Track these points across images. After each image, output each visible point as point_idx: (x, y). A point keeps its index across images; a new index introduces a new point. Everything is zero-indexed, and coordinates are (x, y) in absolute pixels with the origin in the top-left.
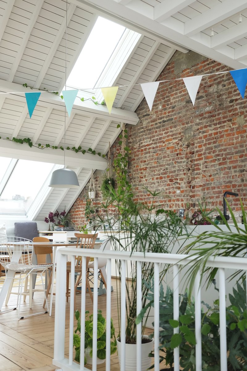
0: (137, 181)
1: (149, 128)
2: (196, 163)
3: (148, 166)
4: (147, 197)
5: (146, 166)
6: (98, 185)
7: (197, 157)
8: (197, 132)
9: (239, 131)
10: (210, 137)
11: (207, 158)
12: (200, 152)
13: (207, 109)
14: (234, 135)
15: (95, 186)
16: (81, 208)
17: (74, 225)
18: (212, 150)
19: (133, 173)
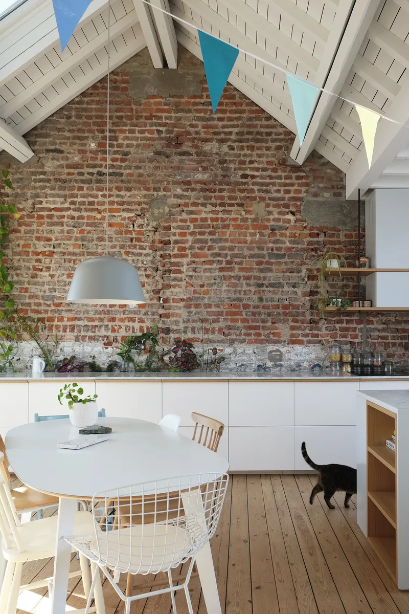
0: (25, 276)
1: (63, 177)
2: (173, 260)
3: (55, 250)
4: (53, 308)
5: (51, 249)
7: (176, 252)
8: (178, 209)
9: (257, 225)
10: (202, 223)
11: (195, 255)
12: (184, 243)
13: (199, 176)
14: (247, 228)
18: (207, 245)
19: (14, 257)
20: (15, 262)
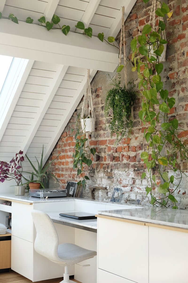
6: (101, 106)
15: (94, 106)
16: (70, 151)
17: (58, 182)
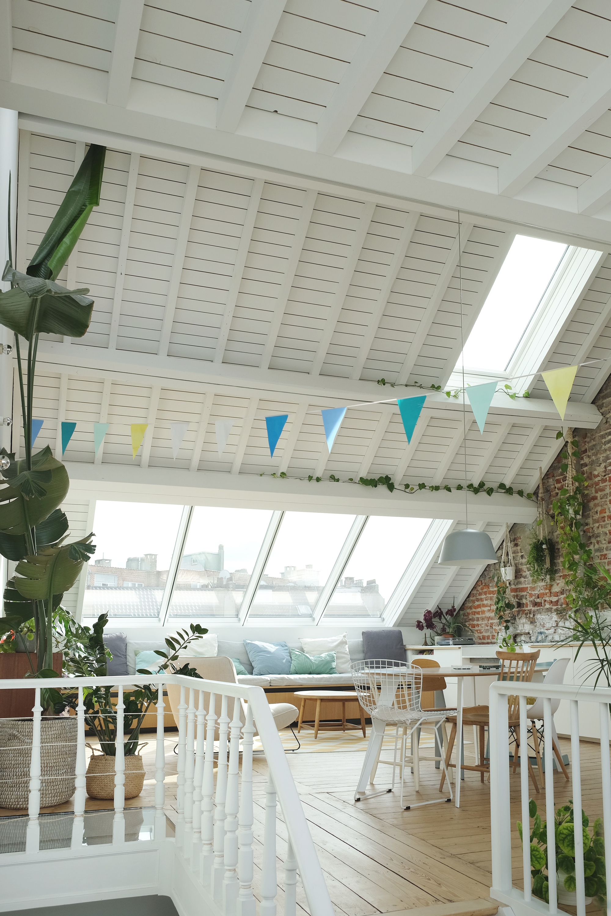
15: (514, 555)
19: (595, 525)
20: (595, 530)
